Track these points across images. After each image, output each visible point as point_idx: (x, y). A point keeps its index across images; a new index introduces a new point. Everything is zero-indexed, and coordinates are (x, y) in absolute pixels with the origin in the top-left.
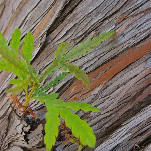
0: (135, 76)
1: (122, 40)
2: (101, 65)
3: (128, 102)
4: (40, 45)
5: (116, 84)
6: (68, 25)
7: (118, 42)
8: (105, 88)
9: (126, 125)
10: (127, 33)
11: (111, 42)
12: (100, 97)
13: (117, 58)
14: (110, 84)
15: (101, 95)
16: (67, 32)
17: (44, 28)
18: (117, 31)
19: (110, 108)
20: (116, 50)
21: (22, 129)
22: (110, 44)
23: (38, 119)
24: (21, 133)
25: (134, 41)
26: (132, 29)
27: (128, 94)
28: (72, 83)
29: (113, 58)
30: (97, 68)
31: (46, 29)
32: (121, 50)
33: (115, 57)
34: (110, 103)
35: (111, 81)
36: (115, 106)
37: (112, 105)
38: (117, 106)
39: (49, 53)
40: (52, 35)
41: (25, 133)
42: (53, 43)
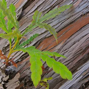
0: (86, 35)
1: (78, 10)
2: (63, 28)
3: (80, 54)
4: (18, 16)
5: (73, 41)
6: (38, 3)
7: (75, 11)
8: (65, 45)
9: (79, 69)
10: (81, 6)
11: (70, 12)
12: (61, 51)
13: (74, 23)
14: (69, 41)
15: (62, 50)
16: (38, 7)
17: (20, 5)
18: (74, 5)
19: (68, 59)
20: (74, 17)
21: (2, 79)
22: (70, 14)
23: (14, 71)
24: (1, 83)
25: (86, 10)
26: (85, 3)
27: (81, 48)
28: (40, 43)
29: (71, 23)
30: (60, 31)
31: (22, 5)
32: (77, 17)
33: (73, 22)
34: (68, 55)
35: (70, 39)
36: (72, 57)
37: (69, 57)
38: (73, 57)
39: (23, 23)
40: (26, 10)
41: (4, 82)
42: (26, 15)
